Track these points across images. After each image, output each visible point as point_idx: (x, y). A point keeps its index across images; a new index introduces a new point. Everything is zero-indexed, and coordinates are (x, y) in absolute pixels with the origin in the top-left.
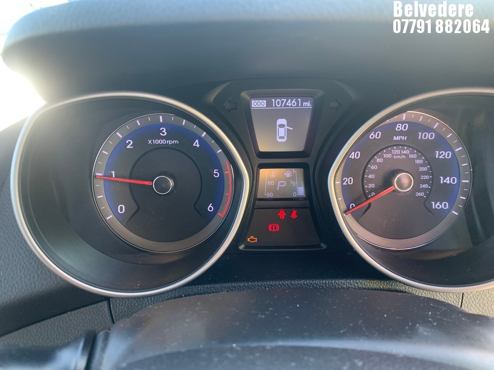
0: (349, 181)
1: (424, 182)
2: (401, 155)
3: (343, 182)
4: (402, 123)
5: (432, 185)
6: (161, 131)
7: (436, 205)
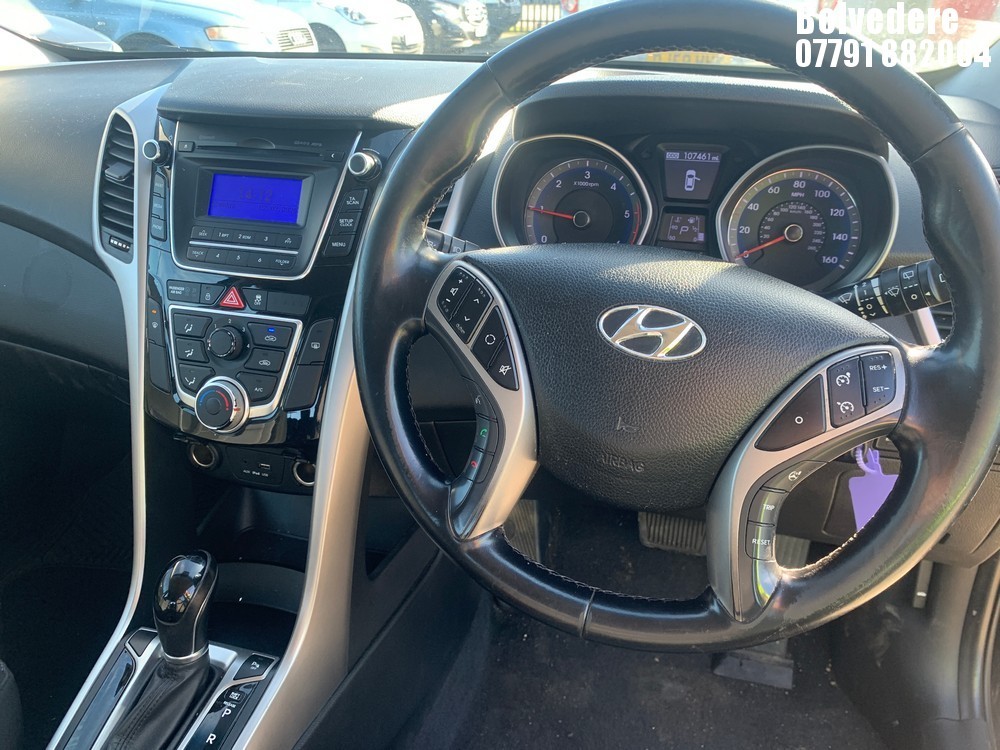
0: (746, 230)
1: (818, 237)
2: (797, 210)
3: (739, 230)
4: (800, 180)
5: (824, 240)
6: (586, 175)
7: (827, 260)
